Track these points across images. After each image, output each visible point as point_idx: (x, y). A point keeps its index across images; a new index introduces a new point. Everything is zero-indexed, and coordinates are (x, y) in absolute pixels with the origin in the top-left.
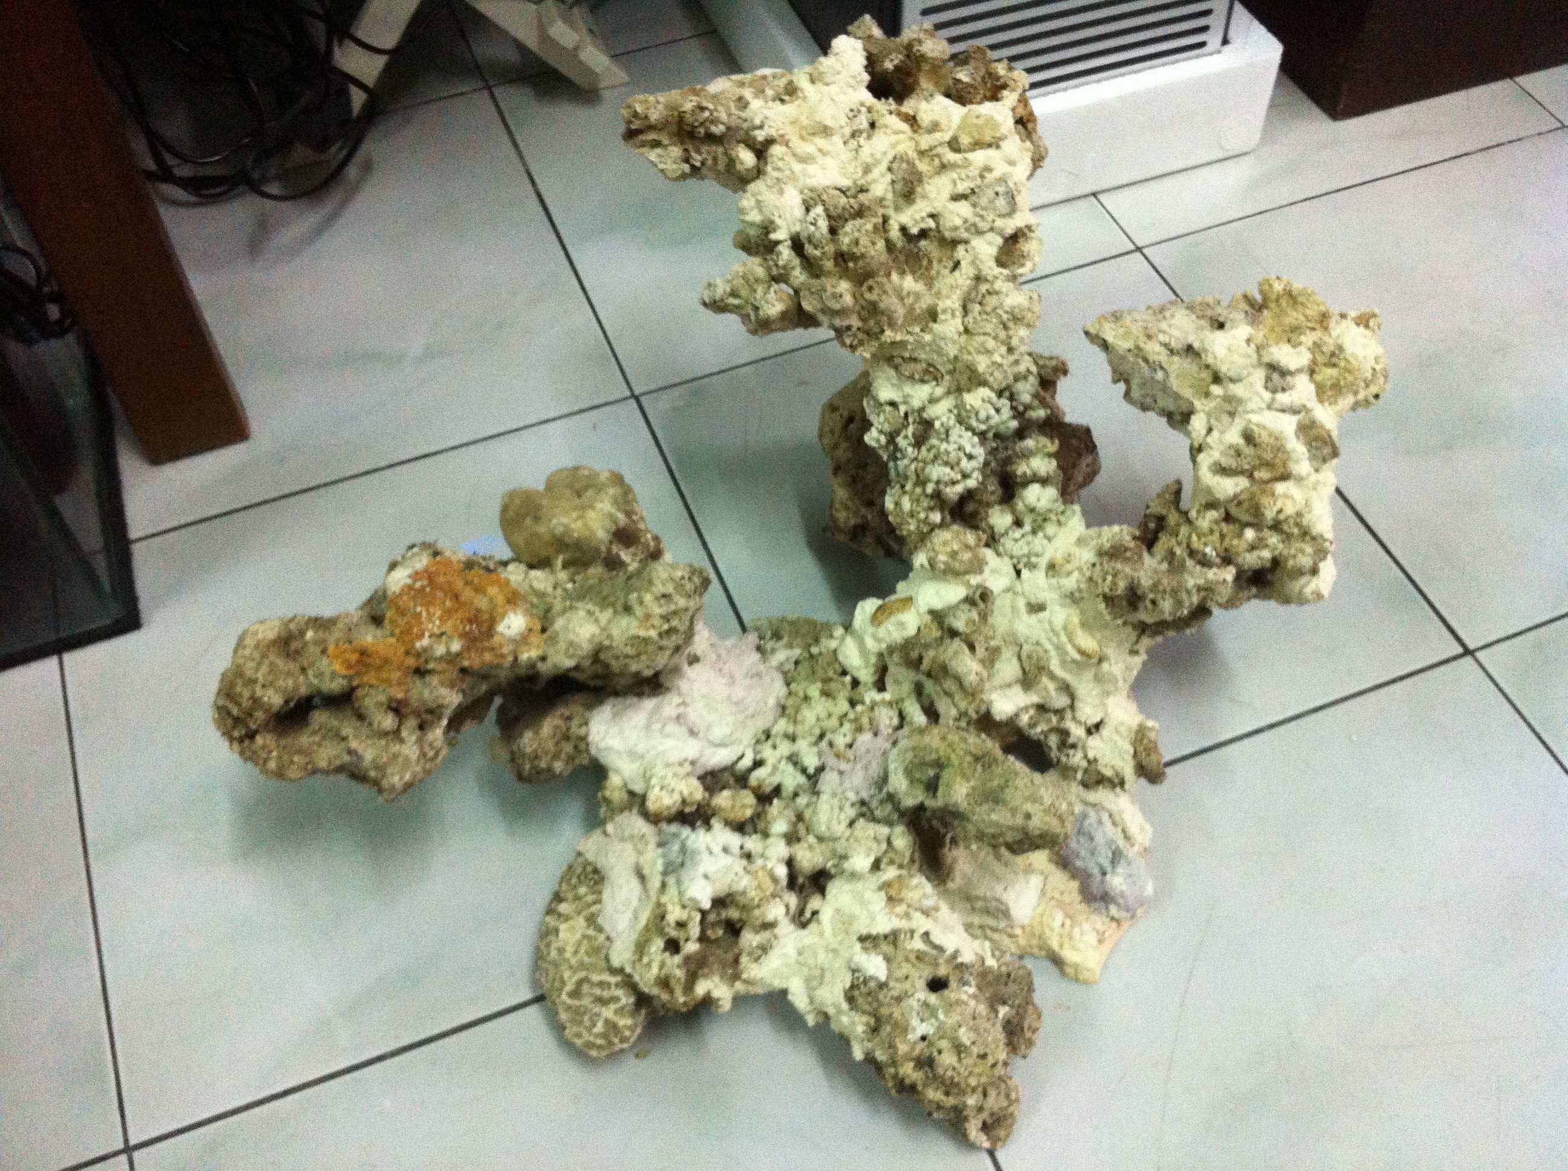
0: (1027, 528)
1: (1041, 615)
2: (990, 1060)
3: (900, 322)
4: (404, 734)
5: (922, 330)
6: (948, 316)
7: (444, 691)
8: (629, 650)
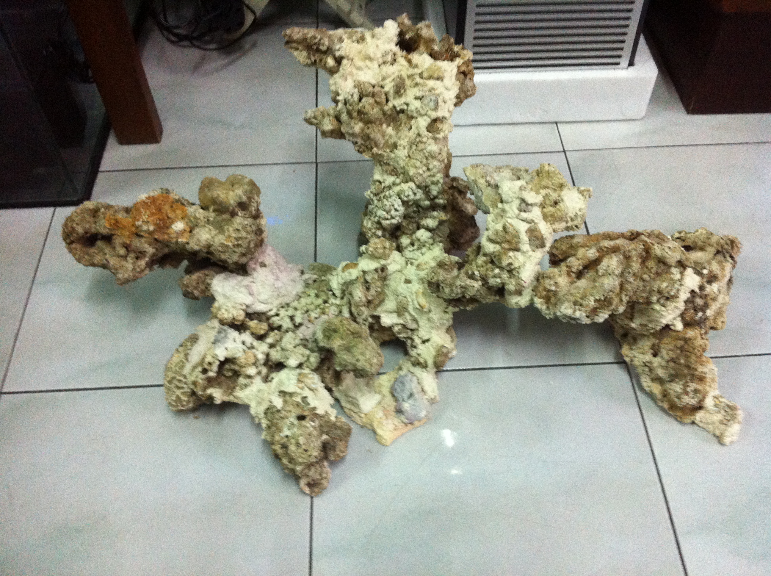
0: (416, 247)
1: (409, 285)
2: (309, 453)
3: (381, 145)
4: (128, 259)
5: (391, 152)
6: (402, 148)
7: (146, 245)
8: (220, 249)
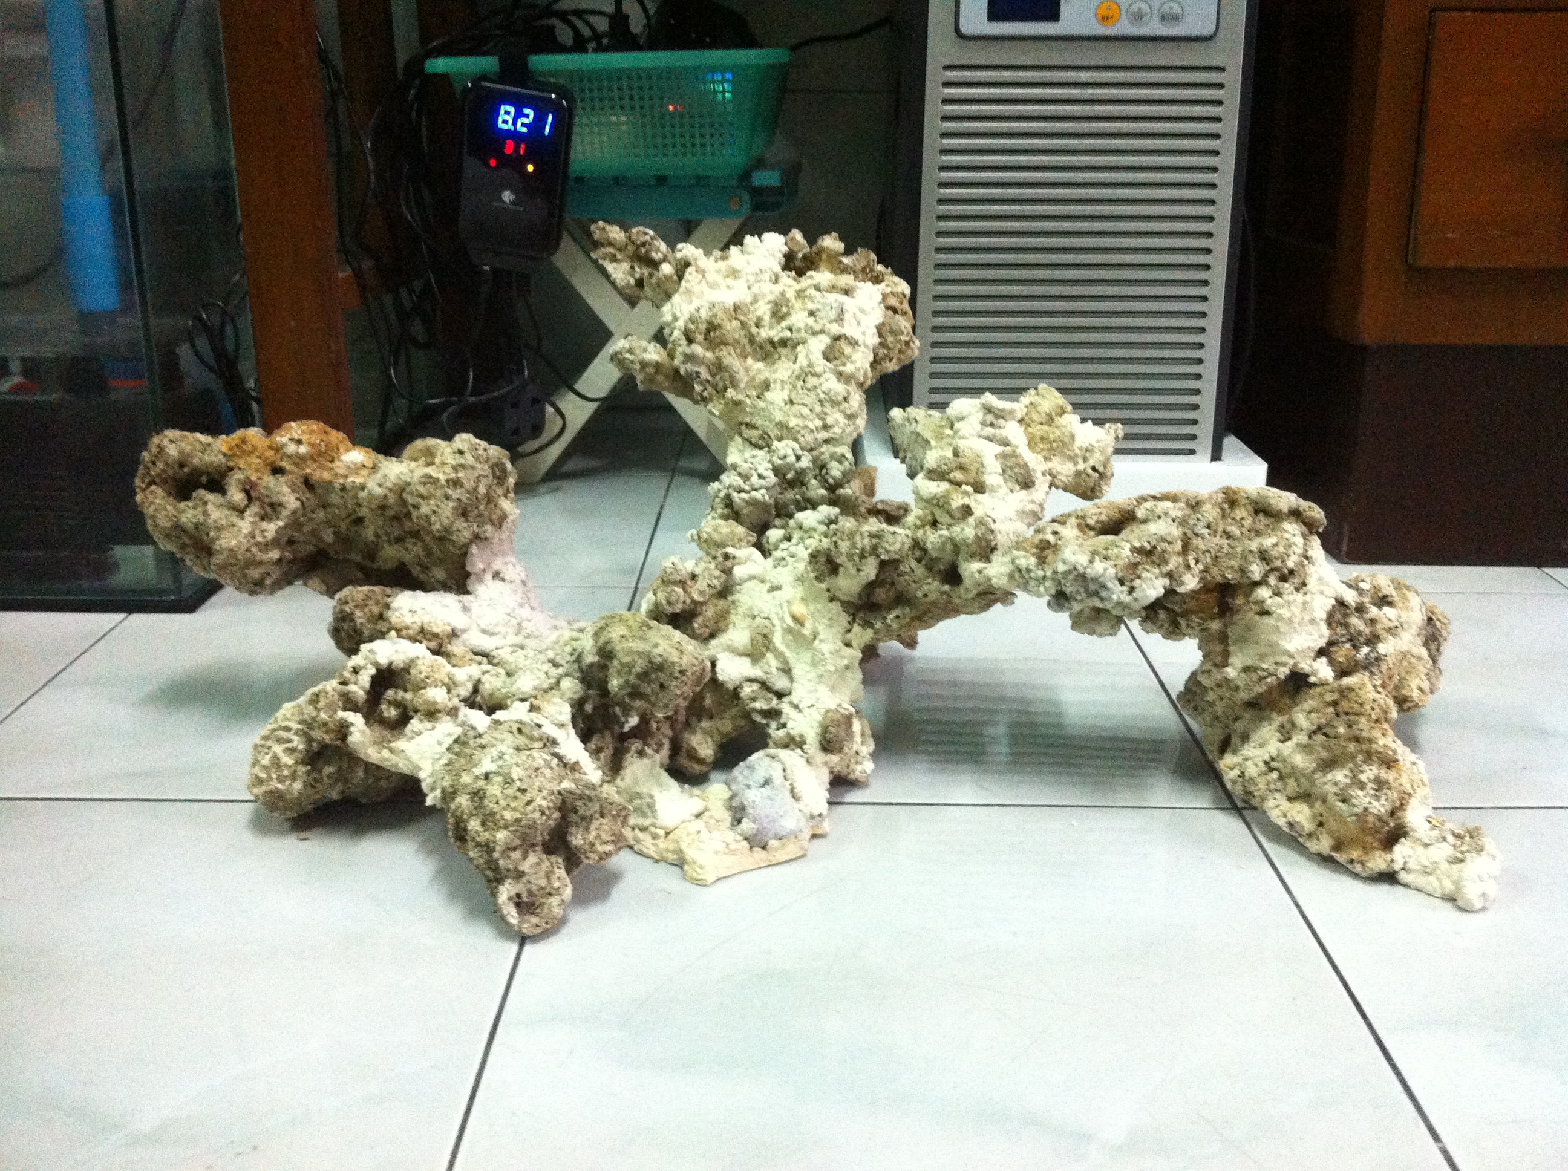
1: (777, 593)
3: (742, 385)
4: (247, 513)
5: (758, 397)
7: (286, 489)
